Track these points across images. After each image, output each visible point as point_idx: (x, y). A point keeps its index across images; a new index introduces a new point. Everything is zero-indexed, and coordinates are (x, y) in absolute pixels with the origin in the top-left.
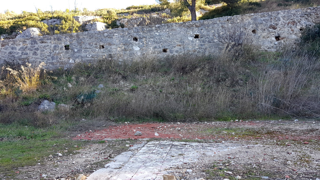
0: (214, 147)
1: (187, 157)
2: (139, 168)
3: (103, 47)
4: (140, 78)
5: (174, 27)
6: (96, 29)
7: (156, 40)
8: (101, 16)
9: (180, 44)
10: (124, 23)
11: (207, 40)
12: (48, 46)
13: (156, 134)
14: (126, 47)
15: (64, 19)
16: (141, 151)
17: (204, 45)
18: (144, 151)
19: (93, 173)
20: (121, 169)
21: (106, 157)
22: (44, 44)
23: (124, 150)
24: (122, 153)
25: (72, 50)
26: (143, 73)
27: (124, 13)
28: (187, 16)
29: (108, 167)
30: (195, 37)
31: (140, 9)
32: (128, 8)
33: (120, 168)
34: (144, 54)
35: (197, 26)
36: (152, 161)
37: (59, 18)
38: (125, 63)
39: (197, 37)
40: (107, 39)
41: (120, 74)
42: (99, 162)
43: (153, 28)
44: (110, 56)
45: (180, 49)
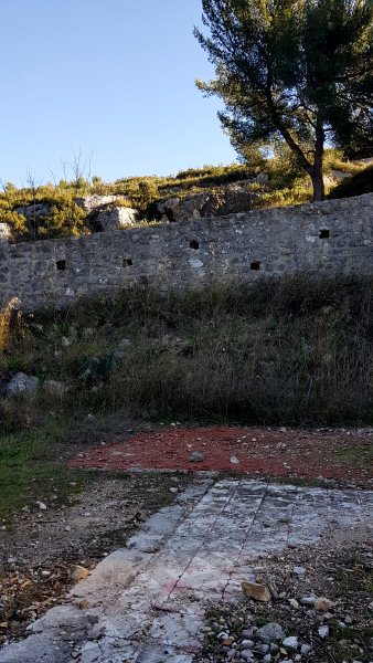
0: (357, 503)
1: (298, 529)
2: (194, 553)
3: (130, 263)
4: (203, 326)
5: (276, 217)
6: (116, 222)
7: (236, 244)
8: (126, 194)
9: (288, 250)
10: (172, 207)
11: (348, 240)
12: (25, 263)
13: (234, 460)
14: (175, 261)
15: (57, 203)
16: (200, 506)
17: (341, 251)
18: (206, 507)
19: (104, 560)
20: (157, 554)
21: (131, 517)
22: (17, 260)
23: (167, 500)
24: (163, 510)
25: (72, 270)
26: (210, 316)
27: (174, 186)
28: (304, 187)
29: (132, 545)
30: (321, 237)
31: (206, 176)
32: (182, 176)
33: (156, 550)
34: (212, 274)
35: (324, 213)
36: (221, 536)
37: (47, 203)
38: (172, 294)
39: (324, 234)
40: (138, 246)
41: (162, 317)
42: (114, 531)
43: (231, 220)
44: (144, 280)
45: (289, 261)
